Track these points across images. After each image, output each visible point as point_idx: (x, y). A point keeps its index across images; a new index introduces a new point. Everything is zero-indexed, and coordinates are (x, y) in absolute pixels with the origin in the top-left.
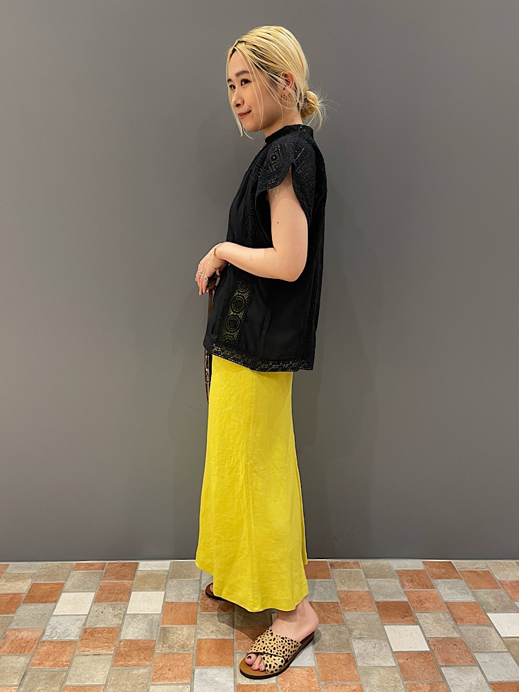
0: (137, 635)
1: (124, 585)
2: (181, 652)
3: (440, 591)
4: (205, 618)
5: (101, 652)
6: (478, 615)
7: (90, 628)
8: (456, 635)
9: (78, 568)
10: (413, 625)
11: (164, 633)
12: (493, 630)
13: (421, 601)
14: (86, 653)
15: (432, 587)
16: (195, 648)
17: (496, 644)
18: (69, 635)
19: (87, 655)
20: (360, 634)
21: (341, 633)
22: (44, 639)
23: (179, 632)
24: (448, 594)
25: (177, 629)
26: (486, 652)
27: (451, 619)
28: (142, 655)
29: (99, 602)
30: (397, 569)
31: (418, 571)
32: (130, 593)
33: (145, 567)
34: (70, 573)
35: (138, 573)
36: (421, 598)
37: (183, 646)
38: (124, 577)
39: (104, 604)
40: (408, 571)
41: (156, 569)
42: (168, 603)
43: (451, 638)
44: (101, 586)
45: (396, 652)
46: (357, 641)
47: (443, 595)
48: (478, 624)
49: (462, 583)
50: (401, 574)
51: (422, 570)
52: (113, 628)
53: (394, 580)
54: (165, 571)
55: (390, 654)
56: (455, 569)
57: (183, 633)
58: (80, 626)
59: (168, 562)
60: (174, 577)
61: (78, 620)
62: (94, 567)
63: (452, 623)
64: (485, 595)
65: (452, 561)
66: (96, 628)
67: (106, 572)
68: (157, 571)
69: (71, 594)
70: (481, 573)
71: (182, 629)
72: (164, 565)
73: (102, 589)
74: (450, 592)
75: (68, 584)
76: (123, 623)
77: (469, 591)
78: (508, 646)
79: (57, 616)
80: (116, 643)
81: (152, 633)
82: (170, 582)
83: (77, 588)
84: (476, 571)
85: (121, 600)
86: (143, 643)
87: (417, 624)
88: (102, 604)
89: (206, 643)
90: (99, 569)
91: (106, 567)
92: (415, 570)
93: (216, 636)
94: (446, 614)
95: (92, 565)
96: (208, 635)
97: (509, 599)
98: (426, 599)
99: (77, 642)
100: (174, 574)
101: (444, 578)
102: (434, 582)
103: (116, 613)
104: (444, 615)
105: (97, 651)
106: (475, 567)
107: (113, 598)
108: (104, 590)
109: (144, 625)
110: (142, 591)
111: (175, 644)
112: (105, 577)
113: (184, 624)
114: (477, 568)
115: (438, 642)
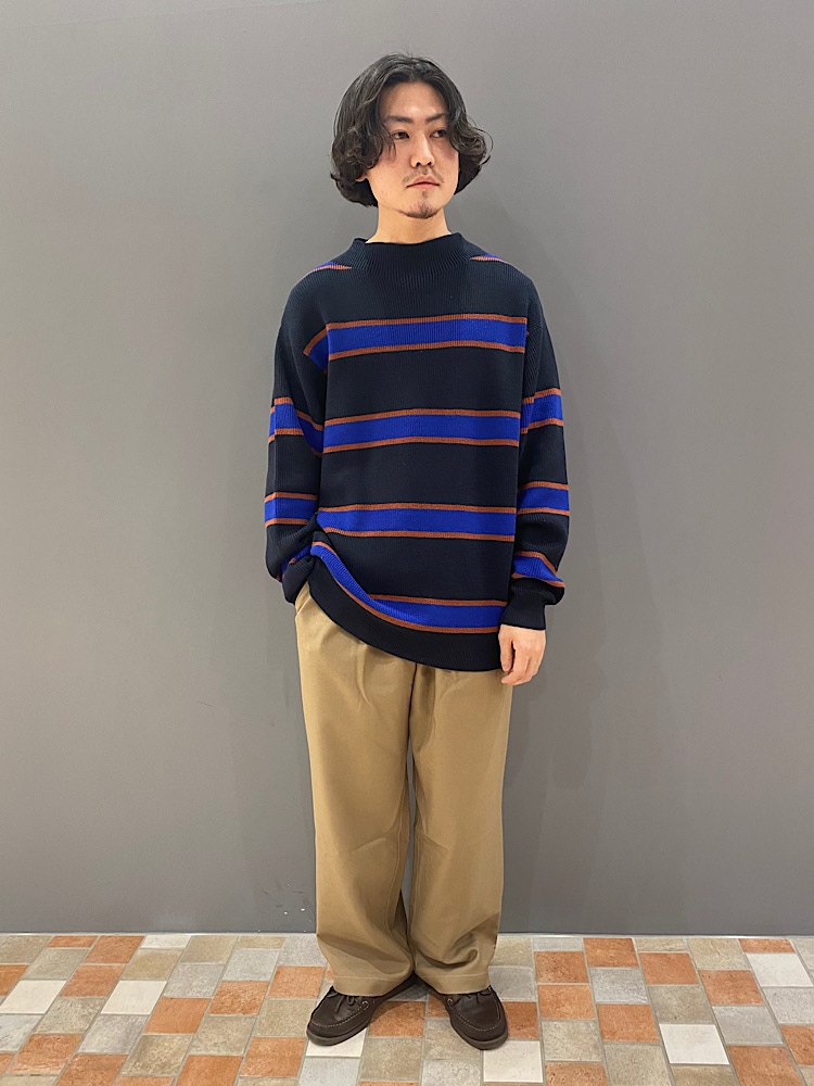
0: (104, 1046)
1: (112, 970)
2: (158, 1074)
3: (595, 987)
4: (212, 1023)
5: (42, 1071)
6: (642, 1026)
7: (39, 1035)
8: (594, 1058)
9: (55, 943)
10: (531, 1040)
11: (146, 1043)
12: (659, 1052)
13: (558, 1002)
14: (21, 1072)
15: (585, 979)
16: (181, 1069)
17: (657, 1074)
18: (7, 1044)
19: (22, 1075)
20: (441, 1054)
21: (410, 1050)
23: (166, 1044)
24: (606, 992)
25: (165, 1040)
27: (598, 1032)
28: (100, 1077)
29: (66, 995)
30: (538, 950)
31: (572, 953)
32: (116, 982)
33: (150, 943)
34: (41, 951)
35: (139, 953)
36: (560, 997)
37: (163, 1066)
38: (116, 958)
39: (72, 999)
40: (554, 953)
41: (167, 946)
42: (166, 998)
43: (586, 1064)
44: (78, 972)
45: (488, 1083)
46: (432, 1064)
47: (596, 993)
48: (639, 1039)
49: (637, 973)
50: (541, 958)
51: (578, 953)
52: (72, 1035)
54: (179, 950)
56: (633, 950)
57: (172, 1047)
58: (27, 1031)
59: (188, 937)
60: (189, 959)
61: (27, 1022)
62: (79, 943)
63: (596, 1038)
64: (669, 994)
65: (633, 938)
66: (46, 1035)
67: (92, 951)
68: (167, 949)
69: (32, 982)
70: (672, 957)
71: (175, 1037)
72: (180, 941)
73: (78, 976)
74: (610, 988)
75: (35, 966)
76: (89, 1028)
77: (643, 986)
80: (69, 1058)
81: (125, 1045)
82: (180, 967)
83: (46, 974)
84: (666, 955)
85: (100, 993)
86: (107, 1059)
87: (538, 1040)
88: (69, 998)
89: (199, 1062)
90: (83, 946)
91: (95, 943)
92: (565, 953)
93: (218, 1051)
94: (591, 1024)
95: (77, 939)
96: (207, 1050)
97: (705, 1000)
98: (567, 1000)
99: (13, 1055)
100: (189, 955)
101: (609, 965)
102: (591, 971)
103: (86, 1013)
104: (587, 1024)
105: (36, 1070)
106: (668, 947)
107: (89, 990)
108: (80, 978)
109: (118, 1032)
110: (135, 979)
111: (153, 1062)
112: (88, 958)
113: (177, 1032)
114: (671, 950)
115: (561, 1068)
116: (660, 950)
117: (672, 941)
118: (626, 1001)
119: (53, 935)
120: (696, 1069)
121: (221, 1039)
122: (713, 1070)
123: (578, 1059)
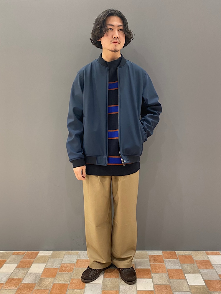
0: (29, 281)
1: (31, 261)
2: (45, 289)
3: (166, 264)
4: (60, 275)
5: (12, 288)
6: (180, 275)
7: (11, 278)
8: (168, 284)
9: (14, 254)
11: (41, 280)
12: (186, 282)
13: (156, 269)
14: (6, 288)
15: (163, 262)
16: (51, 287)
17: (185, 288)
18: (2, 281)
21: (116, 282)
23: (47, 281)
24: (170, 266)
25: (46, 279)
26: (179, 292)
27: (168, 277)
28: (29, 290)
29: (18, 267)
30: (150, 255)
31: (159, 255)
32: (32, 264)
33: (41, 254)
34: (10, 256)
35: (38, 256)
37: (46, 287)
38: (32, 258)
40: (154, 256)
41: (46, 254)
42: (46, 268)
44: (21, 261)
45: (138, 290)
46: (122, 285)
47: (167, 266)
48: (179, 278)
49: (178, 261)
50: (151, 257)
51: (161, 255)
52: (20, 278)
53: (147, 259)
54: (49, 255)
55: (135, 291)
56: (176, 255)
57: (49, 281)
58: (7, 277)
59: (52, 252)
61: (7, 275)
64: (187, 266)
65: (176, 251)
66: (13, 278)
69: (8, 264)
70: (187, 256)
71: (49, 279)
72: (49, 253)
75: (9, 260)
76: (25, 276)
77: (179, 264)
78: (190, 289)
80: (20, 285)
81: (35, 280)
82: (50, 260)
83: (11, 262)
84: (185, 256)
85: (27, 267)
86: (30, 285)
87: (151, 279)
89: (57, 285)
90: (22, 254)
91: (26, 253)
92: (157, 255)
93: (62, 282)
94: (166, 274)
95: (20, 252)
96: (58, 282)
97: (197, 268)
98: (158, 268)
99: (4, 284)
100: (52, 257)
101: (170, 259)
102: (165, 260)
103: (24, 272)
105: (11, 288)
107: (24, 266)
108: (22, 263)
109: (33, 277)
110: (37, 263)
111: (43, 285)
112: (24, 257)
113: (50, 277)
114: (187, 254)
115: (159, 286)
116: (183, 254)
117: (187, 252)
118: (175, 268)
119: (14, 251)
120: (196, 286)
121: (63, 279)
122: (201, 286)
123: (163, 284)
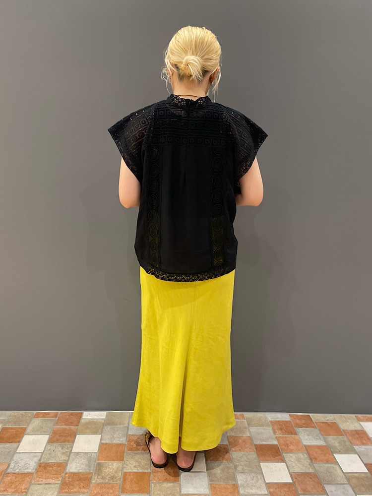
0: (79, 468)
1: (71, 429)
2: (111, 482)
3: (301, 437)
4: (130, 456)
5: (51, 482)
6: (327, 455)
7: (43, 463)
8: (311, 470)
9: (37, 416)
10: (281, 462)
11: (99, 467)
12: (338, 468)
13: (287, 444)
14: (40, 482)
15: (296, 434)
16: (122, 479)
17: (341, 479)
18: (28, 468)
19: (41, 484)
20: (243, 469)
21: (229, 468)
22: (9, 471)
23: (110, 467)
25: (109, 465)
26: (333, 484)
27: (309, 458)
28: (82, 484)
29: (52, 443)
30: (271, 420)
31: (286, 421)
32: (75, 436)
33: (87, 416)
34: (31, 420)
35: (82, 421)
36: (288, 442)
37: (113, 478)
38: (72, 424)
40: (279, 421)
41: (96, 417)
42: (103, 444)
43: (308, 473)
44: (53, 430)
45: (268, 483)
46: (240, 474)
47: (302, 440)
48: (327, 462)
49: (317, 431)
50: (273, 423)
51: (289, 421)
52: (61, 463)
53: (268, 428)
54: (103, 419)
55: (264, 485)
56: (312, 420)
57: (112, 467)
58: (36, 461)
59: (105, 413)
60: (109, 424)
61: (35, 457)
62: (49, 416)
63: (309, 461)
64: (333, 440)
65: (310, 414)
66: (47, 463)
67: (58, 420)
68: (96, 419)
69: (31, 436)
70: (330, 424)
71: (112, 464)
72: (101, 415)
73: (55, 433)
74: (308, 438)
75: (30, 429)
76: (69, 459)
77: (321, 437)
78: (348, 479)
79: (20, 453)
80: (63, 475)
81: (90, 467)
82: (105, 428)
83: (36, 432)
84: (326, 422)
85: (69, 441)
86: (83, 475)
87: (284, 462)
88: (54, 444)
89: (130, 475)
90: (53, 417)
91: (58, 416)
92: (283, 421)
93: (138, 470)
94: (305, 455)
95: (48, 414)
96: (132, 470)
97: (349, 444)
98: (291, 443)
99: (33, 474)
100: (108, 422)
101: (304, 427)
102: (297, 430)
103: (64, 451)
104: (303, 455)
105: (48, 481)
106: (326, 419)
107: (62, 440)
108: (56, 434)
109: (84, 461)
110: (84, 434)
111: (107, 476)
112: (57, 424)
113: (114, 460)
114: (328, 420)
115: (299, 475)
116: (323, 420)
117: (326, 415)
118: (317, 444)
119: (35, 412)
120: (356, 475)
121: (137, 464)
122: (363, 475)
123: (304, 471)
